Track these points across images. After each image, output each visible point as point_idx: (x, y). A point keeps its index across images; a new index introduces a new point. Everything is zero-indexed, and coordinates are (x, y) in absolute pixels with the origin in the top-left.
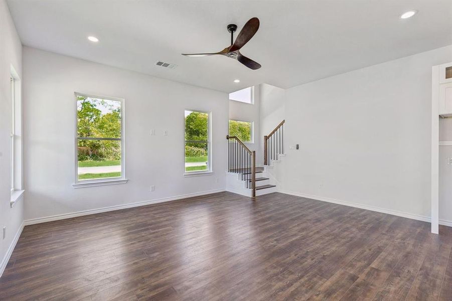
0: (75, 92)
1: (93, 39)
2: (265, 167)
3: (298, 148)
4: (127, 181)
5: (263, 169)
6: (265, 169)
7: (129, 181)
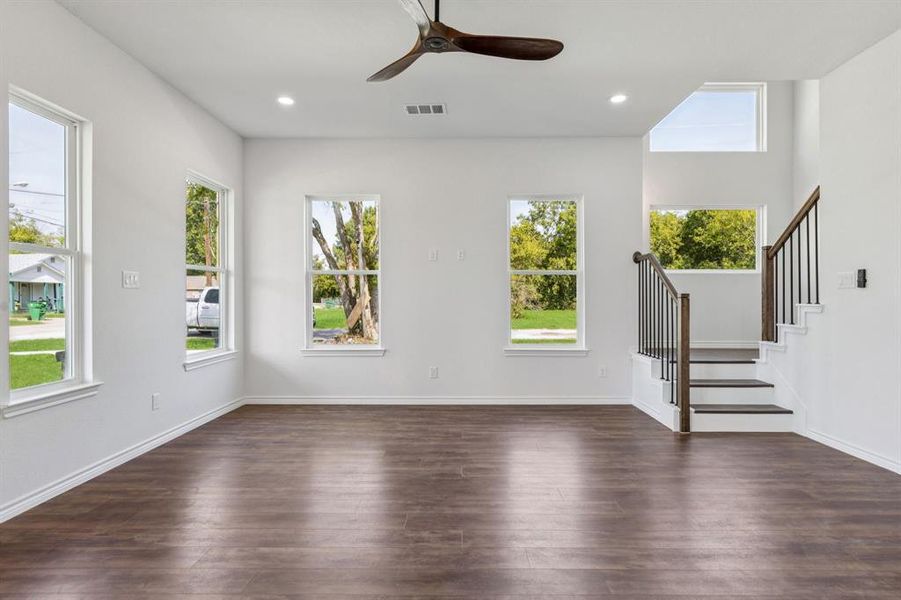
0: (306, 196)
1: (286, 101)
2: (764, 346)
3: (862, 282)
4: (385, 351)
5: (755, 352)
6: (763, 352)
7: (387, 353)
